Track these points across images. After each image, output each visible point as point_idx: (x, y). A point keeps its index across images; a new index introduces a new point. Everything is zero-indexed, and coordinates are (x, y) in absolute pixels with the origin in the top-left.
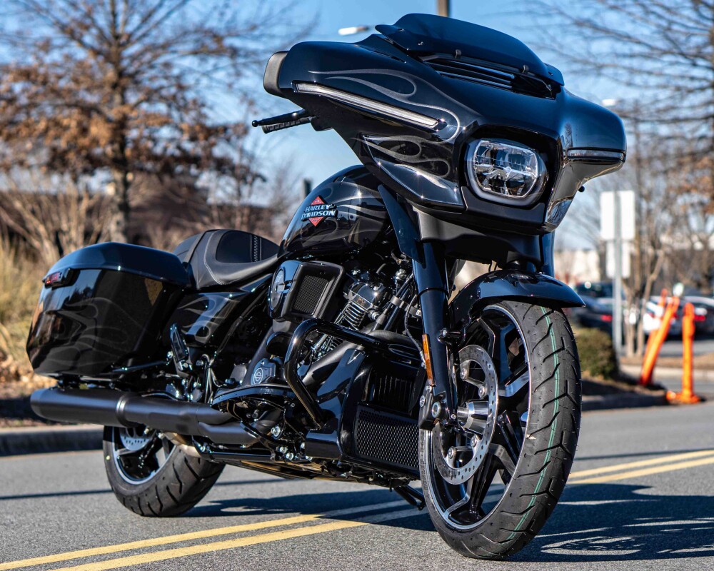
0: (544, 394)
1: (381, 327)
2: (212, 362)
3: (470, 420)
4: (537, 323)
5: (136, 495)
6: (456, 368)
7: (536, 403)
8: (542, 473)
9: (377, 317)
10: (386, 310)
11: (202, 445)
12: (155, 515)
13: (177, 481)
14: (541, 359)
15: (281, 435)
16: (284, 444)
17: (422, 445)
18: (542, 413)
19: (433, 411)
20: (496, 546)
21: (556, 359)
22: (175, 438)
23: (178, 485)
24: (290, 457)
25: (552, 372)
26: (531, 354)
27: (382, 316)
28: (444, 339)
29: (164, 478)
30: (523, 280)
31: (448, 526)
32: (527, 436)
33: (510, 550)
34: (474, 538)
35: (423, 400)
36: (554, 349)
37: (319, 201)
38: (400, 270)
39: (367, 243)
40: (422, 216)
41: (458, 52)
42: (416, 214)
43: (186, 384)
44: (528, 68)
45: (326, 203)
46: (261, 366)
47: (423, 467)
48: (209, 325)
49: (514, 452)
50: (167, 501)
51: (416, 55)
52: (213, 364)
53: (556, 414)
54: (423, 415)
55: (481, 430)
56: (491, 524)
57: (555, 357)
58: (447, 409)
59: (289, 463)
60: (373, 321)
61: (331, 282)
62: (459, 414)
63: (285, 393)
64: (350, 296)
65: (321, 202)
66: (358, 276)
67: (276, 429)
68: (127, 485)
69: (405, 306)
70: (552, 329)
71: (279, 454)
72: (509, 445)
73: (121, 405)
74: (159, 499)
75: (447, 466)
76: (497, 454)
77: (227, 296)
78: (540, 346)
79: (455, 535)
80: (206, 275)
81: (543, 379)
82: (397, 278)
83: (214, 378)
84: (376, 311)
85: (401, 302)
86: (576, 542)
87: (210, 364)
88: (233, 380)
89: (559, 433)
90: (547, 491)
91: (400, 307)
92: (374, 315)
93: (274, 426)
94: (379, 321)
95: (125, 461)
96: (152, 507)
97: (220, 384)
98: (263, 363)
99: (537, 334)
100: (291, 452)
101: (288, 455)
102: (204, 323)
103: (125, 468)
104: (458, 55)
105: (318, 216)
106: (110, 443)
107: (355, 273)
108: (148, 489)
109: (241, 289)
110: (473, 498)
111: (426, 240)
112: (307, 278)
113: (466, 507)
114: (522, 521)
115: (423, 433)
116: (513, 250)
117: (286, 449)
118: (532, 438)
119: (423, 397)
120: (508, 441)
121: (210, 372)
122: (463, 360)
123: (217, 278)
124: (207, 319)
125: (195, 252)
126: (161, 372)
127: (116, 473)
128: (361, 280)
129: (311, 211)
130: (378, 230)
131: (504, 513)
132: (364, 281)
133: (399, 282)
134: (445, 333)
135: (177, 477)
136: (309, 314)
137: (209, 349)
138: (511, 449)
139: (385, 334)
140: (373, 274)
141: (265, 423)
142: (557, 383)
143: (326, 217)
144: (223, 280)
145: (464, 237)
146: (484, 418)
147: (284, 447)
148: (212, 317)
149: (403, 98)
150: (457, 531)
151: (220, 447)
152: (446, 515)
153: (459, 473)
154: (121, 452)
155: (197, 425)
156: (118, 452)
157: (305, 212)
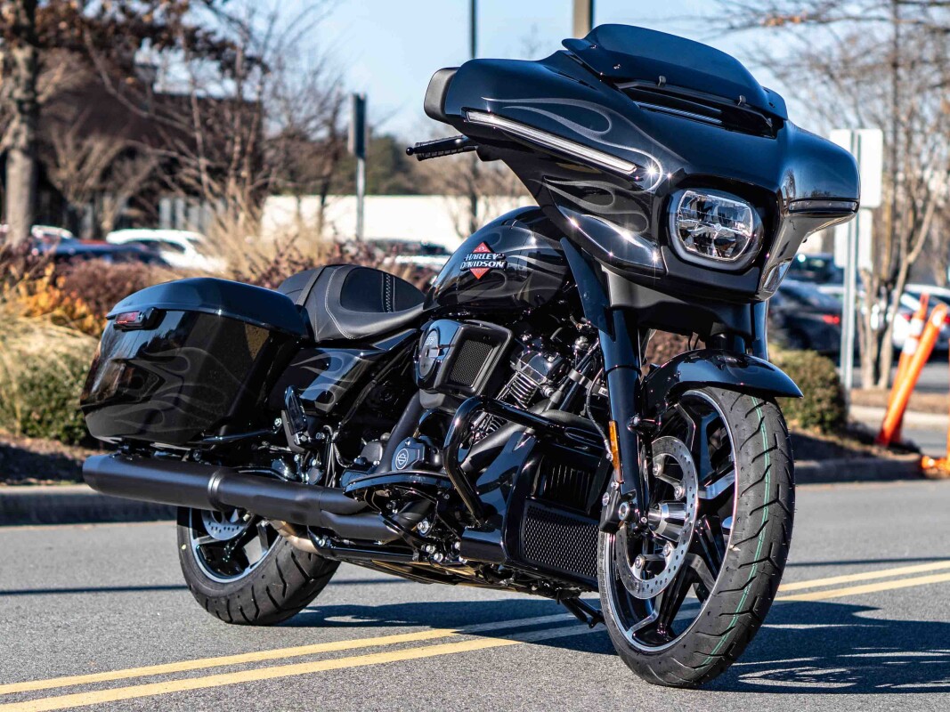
0: (752, 499)
1: (555, 407)
2: (336, 434)
3: (664, 525)
4: (746, 417)
5: (225, 597)
6: (648, 463)
7: (742, 510)
8: (746, 590)
9: (551, 394)
10: (563, 386)
11: (321, 538)
12: (248, 622)
13: (280, 581)
14: (750, 459)
15: (430, 532)
16: (431, 542)
17: (602, 550)
18: (748, 521)
19: (620, 512)
20: (689, 671)
21: (767, 459)
22: (283, 528)
23: (282, 586)
24: (439, 558)
25: (762, 474)
26: (738, 453)
27: (558, 393)
28: (636, 428)
29: (263, 577)
30: (731, 364)
31: (631, 647)
32: (729, 546)
33: (705, 676)
34: (663, 662)
35: (606, 498)
36: (765, 448)
37: (483, 248)
38: (581, 338)
39: (541, 303)
40: (612, 277)
41: (662, 79)
42: (605, 275)
43: (299, 460)
44: (745, 100)
45: (493, 252)
46: (406, 446)
47: (602, 577)
48: (334, 389)
49: (714, 565)
50: (266, 606)
51: (611, 81)
52: (337, 438)
53: (765, 523)
54: (607, 516)
55: (676, 536)
56: (685, 646)
57: (766, 456)
58: (636, 511)
59: (436, 566)
60: (547, 399)
61: (496, 349)
62: (651, 517)
63: (438, 482)
64: (519, 367)
65: (487, 250)
66: (528, 342)
67: (424, 524)
68: (211, 583)
69: (585, 382)
70: (763, 425)
71: (423, 554)
72: (708, 555)
73: (214, 484)
74: (255, 602)
75: (633, 577)
76: (693, 566)
77: (357, 354)
78: (750, 443)
79: (640, 658)
80: (329, 326)
81: (752, 482)
82: (577, 347)
83: (338, 456)
84: (550, 386)
85: (581, 377)
86: (780, 673)
87: (333, 439)
88: (364, 459)
89: (768, 545)
90: (750, 610)
91: (580, 383)
92: (547, 391)
93: (421, 520)
94: (554, 399)
95: (206, 553)
96: (245, 612)
97: (345, 463)
98: (409, 443)
99: (747, 429)
100: (439, 552)
101: (436, 556)
102: (328, 387)
103: (206, 561)
104: (662, 83)
105: (481, 267)
106: (187, 529)
107: (525, 338)
108: (241, 590)
109: (374, 345)
110: (662, 616)
111: (617, 308)
112: (468, 343)
113: (654, 625)
114: (720, 644)
115: (603, 537)
116: (719, 321)
117: (434, 549)
118: (736, 549)
119: (607, 494)
120: (706, 551)
121: (333, 448)
122: (657, 453)
123: (345, 330)
124: (330, 381)
125: (312, 293)
126: (264, 443)
127: (196, 568)
128: (532, 348)
129: (473, 260)
130: (555, 288)
131: (699, 634)
132: (536, 349)
133: (579, 352)
134: (636, 420)
135: (281, 575)
136: (468, 386)
137: (331, 419)
138: (710, 560)
139: (561, 415)
140: (546, 340)
141: (409, 516)
142: (767, 487)
143: (492, 269)
144: (351, 333)
145: (661, 305)
146: (680, 522)
147: (432, 545)
148: (338, 379)
149: (595, 136)
150: (643, 653)
151: (345, 540)
152: (629, 635)
153: (648, 586)
154: (201, 540)
155: (319, 514)
156: (197, 540)
157: (465, 260)
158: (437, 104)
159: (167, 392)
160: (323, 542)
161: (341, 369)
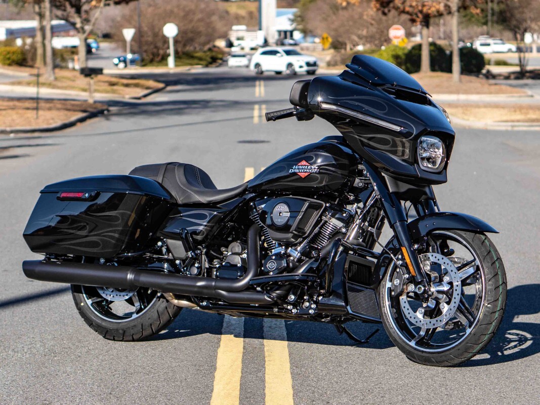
0: (494, 283)
2: (204, 250)
4: (482, 244)
5: (123, 330)
7: (490, 287)
8: (493, 324)
13: (158, 320)
14: (490, 264)
18: (494, 293)
20: (457, 360)
21: (497, 264)
22: (171, 296)
23: (159, 322)
24: (295, 311)
25: (497, 271)
35: (397, 282)
36: (495, 259)
37: (305, 163)
40: (387, 178)
41: (395, 83)
42: (384, 177)
45: (311, 165)
46: (273, 259)
48: (204, 228)
50: (147, 333)
52: (205, 252)
53: (501, 293)
56: (459, 349)
61: (318, 211)
64: (328, 219)
66: (330, 207)
67: (291, 297)
74: (142, 331)
77: (215, 211)
78: (488, 257)
80: (190, 196)
81: (493, 275)
85: (361, 223)
87: (203, 252)
89: (502, 303)
90: (493, 332)
91: (362, 226)
95: (97, 306)
96: (134, 336)
98: (274, 257)
99: (484, 250)
100: (294, 308)
101: (293, 311)
102: (200, 228)
103: (99, 311)
104: (395, 85)
105: (305, 172)
106: (81, 295)
108: (135, 325)
109: (218, 206)
110: (426, 334)
111: (392, 193)
112: (308, 210)
114: (479, 348)
116: (425, 194)
117: (292, 307)
118: (489, 306)
121: (204, 257)
122: (425, 260)
123: (201, 199)
124: (200, 225)
126: (149, 254)
127: (94, 314)
129: (299, 169)
131: (468, 344)
134: (416, 246)
136: (304, 229)
142: (500, 277)
143: (311, 173)
144: (206, 200)
147: (290, 306)
148: (205, 224)
149: (379, 113)
150: (425, 352)
151: (220, 303)
152: (413, 344)
153: (430, 322)
154: (92, 300)
155: (214, 292)
156: (90, 300)
157: (292, 168)
158: (297, 97)
160: (205, 303)
161: (208, 219)
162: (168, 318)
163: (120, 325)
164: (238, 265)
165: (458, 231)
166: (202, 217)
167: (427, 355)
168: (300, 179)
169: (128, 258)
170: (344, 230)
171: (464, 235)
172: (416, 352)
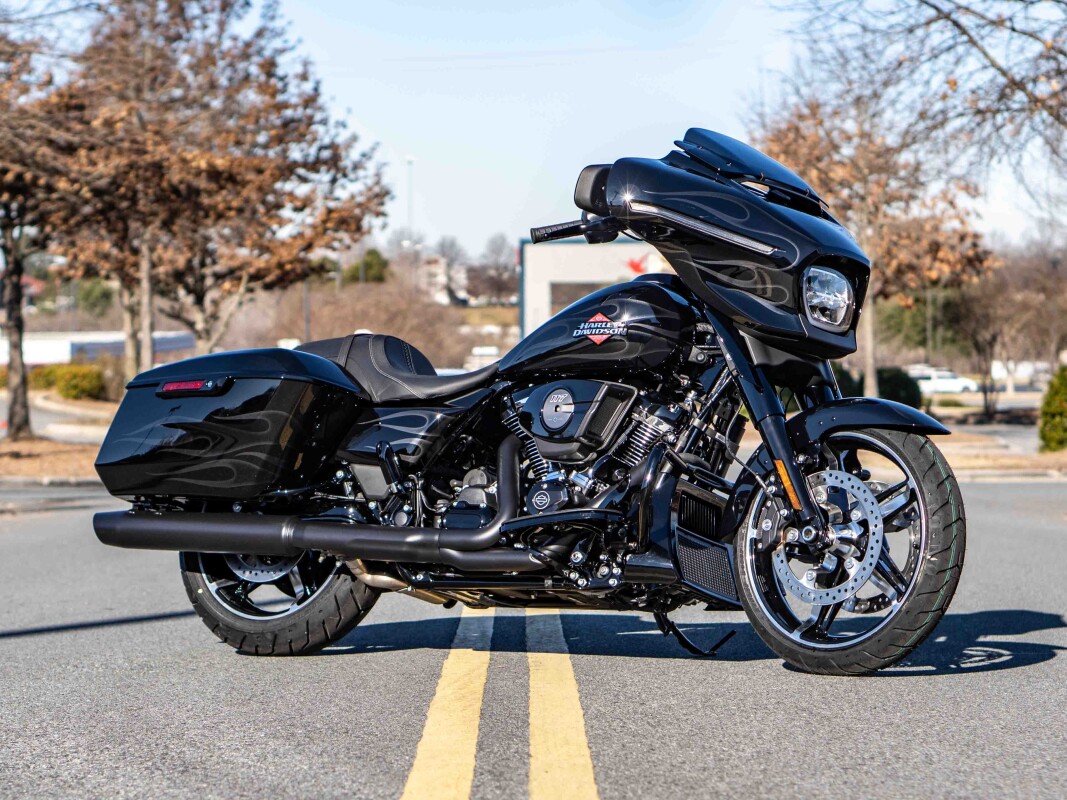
0: (943, 518)
2: (420, 482)
4: (920, 451)
5: (273, 632)
7: (936, 527)
8: (941, 593)
13: (337, 615)
14: (935, 485)
18: (942, 535)
20: (877, 661)
21: (948, 485)
22: (359, 567)
25: (947, 498)
26: (922, 481)
31: (801, 645)
35: (767, 524)
36: (944, 477)
37: (601, 317)
40: (749, 340)
42: (743, 338)
46: (545, 489)
48: (420, 443)
50: (316, 637)
53: (955, 536)
56: (879, 641)
57: (947, 483)
61: (625, 403)
64: (644, 418)
65: (606, 319)
66: (647, 396)
67: (576, 555)
74: (307, 635)
77: (439, 412)
78: (931, 473)
80: (395, 389)
81: (940, 504)
82: (691, 399)
83: (425, 501)
84: (675, 433)
85: (702, 424)
87: (418, 486)
88: (464, 503)
89: (957, 554)
90: (942, 608)
96: (292, 645)
98: (545, 486)
99: (925, 462)
100: (583, 579)
102: (412, 441)
105: (602, 334)
106: (198, 575)
107: (642, 393)
112: (608, 397)
114: (915, 637)
117: (578, 575)
118: (933, 559)
121: (419, 494)
123: (417, 391)
124: (414, 436)
126: (318, 494)
129: (590, 328)
131: (896, 630)
134: (802, 458)
136: (599, 435)
137: (413, 468)
142: (953, 507)
143: (612, 335)
144: (423, 394)
145: (788, 363)
147: (575, 573)
148: (422, 434)
150: (819, 650)
151: (448, 574)
152: (796, 636)
153: (828, 594)
154: (218, 584)
155: (437, 552)
156: (214, 584)
157: (579, 328)
158: (587, 195)
159: (242, 451)
160: (420, 577)
161: (427, 426)
162: (355, 610)
163: (269, 624)
164: (482, 505)
165: (877, 430)
166: (417, 422)
167: (822, 654)
168: (594, 347)
169: (283, 498)
170: (671, 438)
171: (888, 437)
172: (802, 650)
